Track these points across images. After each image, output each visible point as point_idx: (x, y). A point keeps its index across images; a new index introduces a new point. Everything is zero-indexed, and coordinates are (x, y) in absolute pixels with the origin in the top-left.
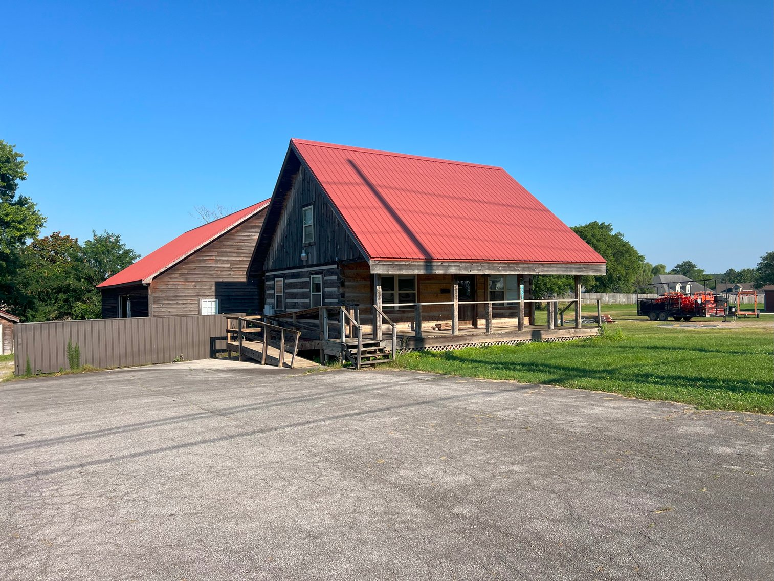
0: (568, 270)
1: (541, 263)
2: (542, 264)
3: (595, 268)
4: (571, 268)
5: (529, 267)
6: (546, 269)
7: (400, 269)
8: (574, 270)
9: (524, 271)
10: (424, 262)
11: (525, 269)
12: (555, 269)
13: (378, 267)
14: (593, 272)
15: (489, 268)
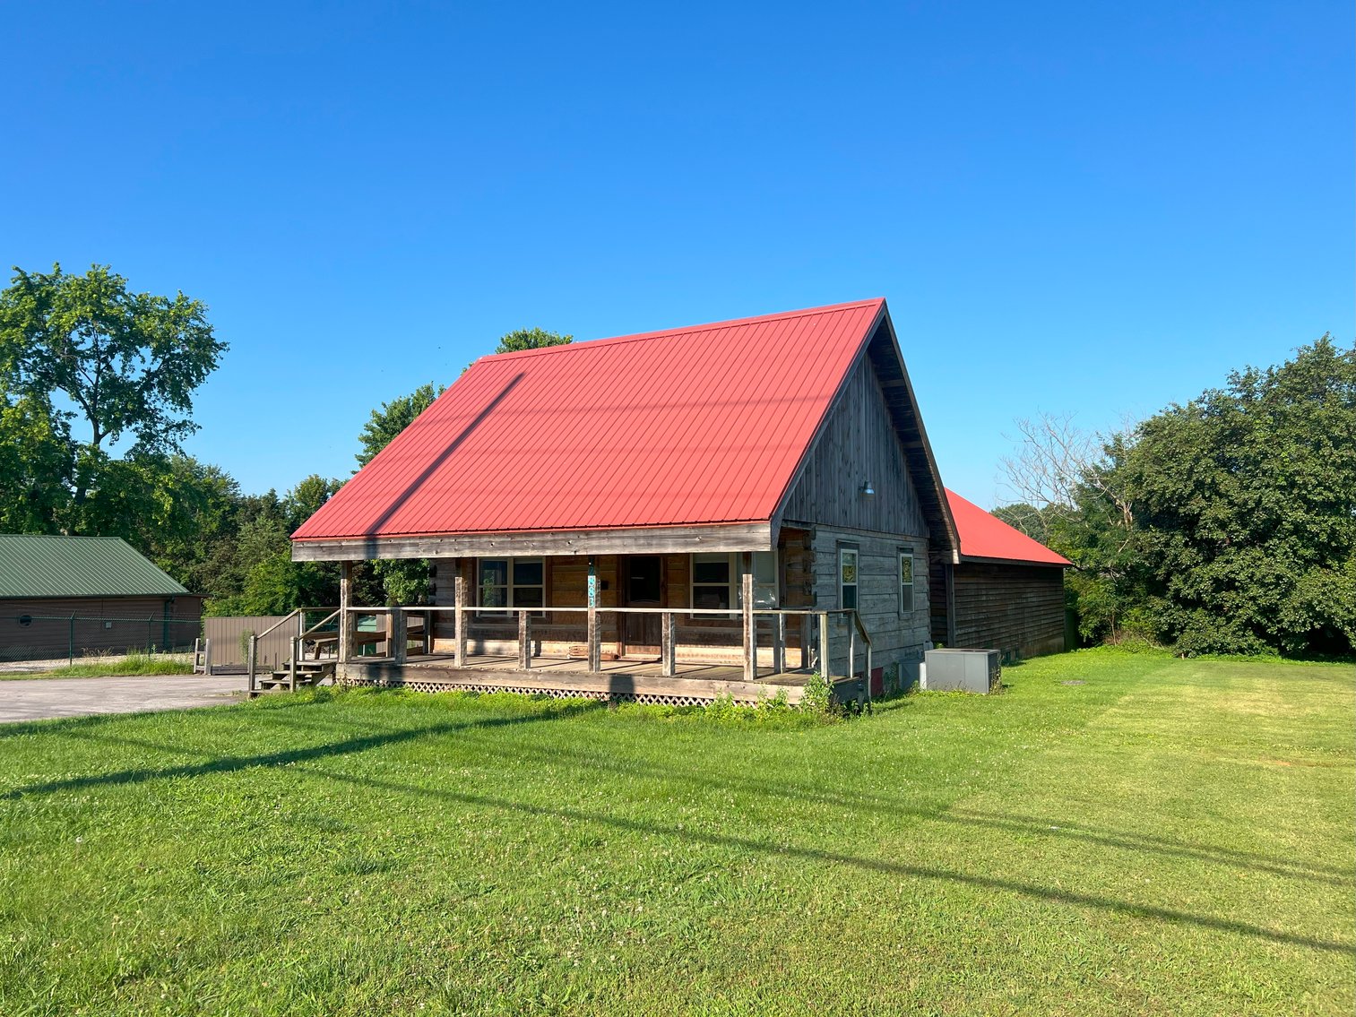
0: (654, 542)
1: (586, 531)
2: (587, 533)
3: (732, 535)
4: (661, 537)
5: (554, 541)
6: (594, 543)
7: (330, 554)
8: (670, 541)
9: (544, 548)
10: (365, 540)
11: (547, 545)
12: (618, 542)
13: (302, 552)
14: (727, 545)
15: (472, 546)
